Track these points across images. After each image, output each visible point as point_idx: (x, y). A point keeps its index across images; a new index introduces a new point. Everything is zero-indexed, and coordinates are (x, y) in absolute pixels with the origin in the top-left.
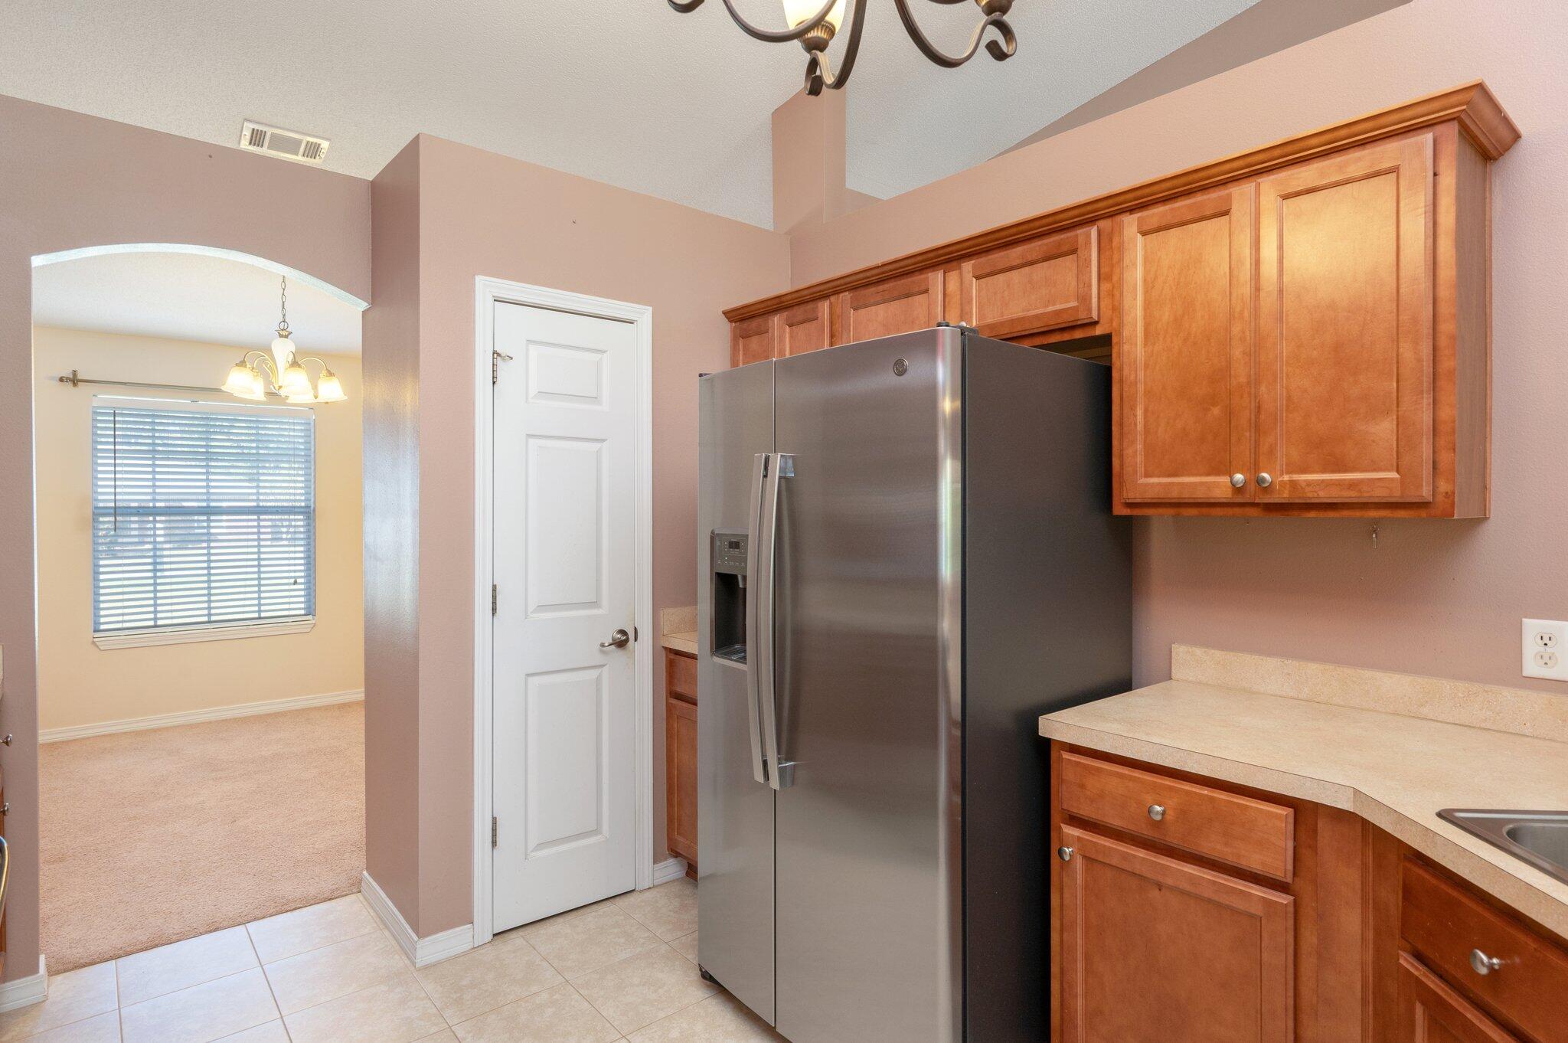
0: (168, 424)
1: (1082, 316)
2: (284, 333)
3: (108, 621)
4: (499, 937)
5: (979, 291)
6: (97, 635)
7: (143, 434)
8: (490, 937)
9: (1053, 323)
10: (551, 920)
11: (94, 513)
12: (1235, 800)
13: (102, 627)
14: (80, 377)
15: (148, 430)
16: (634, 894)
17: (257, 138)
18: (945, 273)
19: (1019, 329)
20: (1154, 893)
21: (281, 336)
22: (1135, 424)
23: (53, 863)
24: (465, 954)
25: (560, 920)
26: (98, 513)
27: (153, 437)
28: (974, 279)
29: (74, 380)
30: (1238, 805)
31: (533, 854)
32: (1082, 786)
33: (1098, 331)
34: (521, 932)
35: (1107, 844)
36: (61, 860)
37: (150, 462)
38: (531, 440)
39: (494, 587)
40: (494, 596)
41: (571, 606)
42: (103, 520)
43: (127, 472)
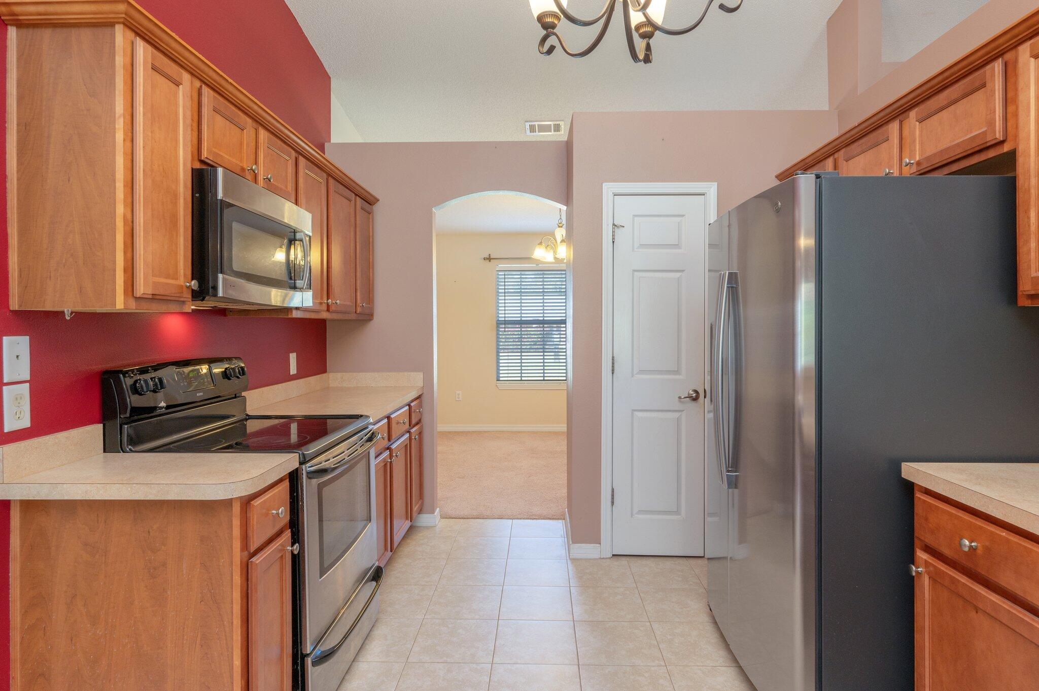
0: (533, 278)
1: (989, 138)
2: (560, 225)
3: (503, 376)
4: (616, 557)
5: (921, 131)
6: (498, 382)
7: (538, 283)
8: (610, 556)
9: (970, 148)
10: (647, 558)
11: (497, 324)
12: (1023, 544)
13: (501, 379)
14: (491, 257)
15: (540, 281)
16: (703, 559)
17: (532, 129)
18: (901, 122)
19: (947, 157)
20: (973, 614)
21: (559, 227)
22: (1029, 226)
23: (460, 478)
24: (595, 559)
25: (652, 559)
26: (499, 323)
27: (543, 285)
28: (918, 123)
29: (489, 259)
30: (1025, 547)
31: (636, 515)
32: (926, 519)
33: (1006, 148)
34: (628, 559)
35: (942, 568)
36: (463, 478)
37: (542, 298)
38: (636, 273)
39: (613, 358)
40: (613, 363)
41: (661, 372)
42: (501, 326)
43: (510, 303)
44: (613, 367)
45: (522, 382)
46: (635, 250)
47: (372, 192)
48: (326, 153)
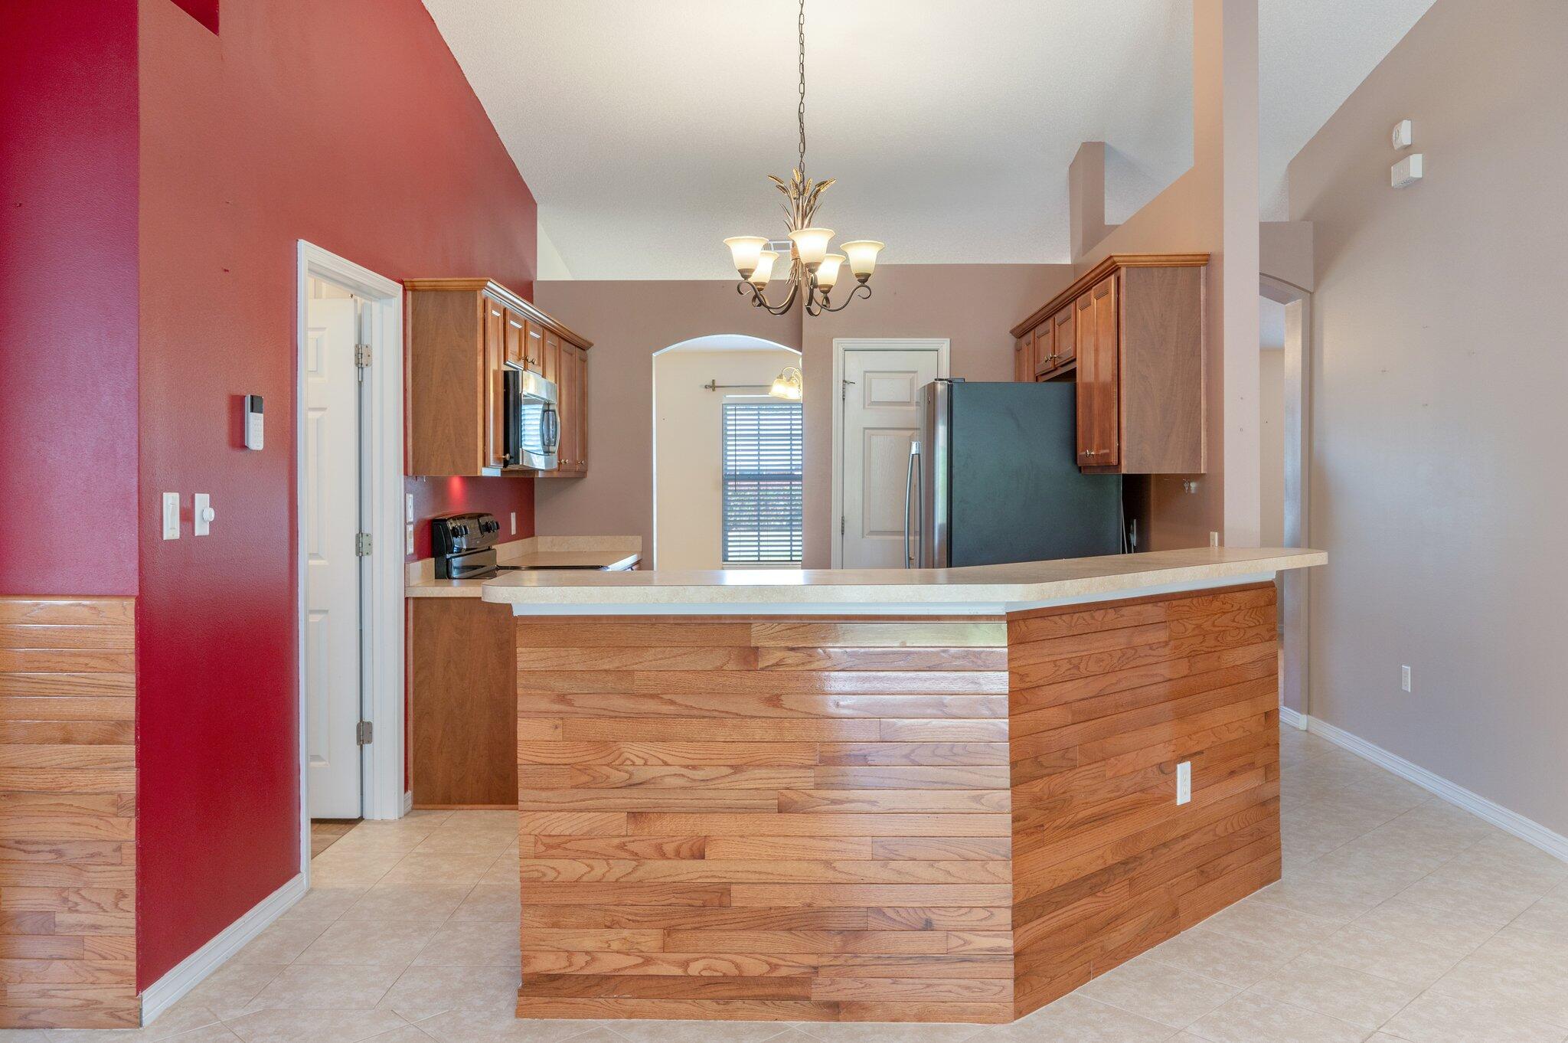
6: (725, 563)
11: (724, 480)
13: (730, 559)
14: (716, 385)
26: (726, 479)
29: (713, 386)
38: (866, 431)
39: (843, 517)
40: (843, 524)
41: (893, 533)
42: (729, 483)
43: (743, 450)
44: (843, 527)
45: (759, 563)
46: (867, 407)
47: (580, 335)
48: (534, 299)
